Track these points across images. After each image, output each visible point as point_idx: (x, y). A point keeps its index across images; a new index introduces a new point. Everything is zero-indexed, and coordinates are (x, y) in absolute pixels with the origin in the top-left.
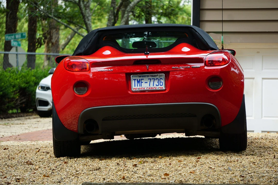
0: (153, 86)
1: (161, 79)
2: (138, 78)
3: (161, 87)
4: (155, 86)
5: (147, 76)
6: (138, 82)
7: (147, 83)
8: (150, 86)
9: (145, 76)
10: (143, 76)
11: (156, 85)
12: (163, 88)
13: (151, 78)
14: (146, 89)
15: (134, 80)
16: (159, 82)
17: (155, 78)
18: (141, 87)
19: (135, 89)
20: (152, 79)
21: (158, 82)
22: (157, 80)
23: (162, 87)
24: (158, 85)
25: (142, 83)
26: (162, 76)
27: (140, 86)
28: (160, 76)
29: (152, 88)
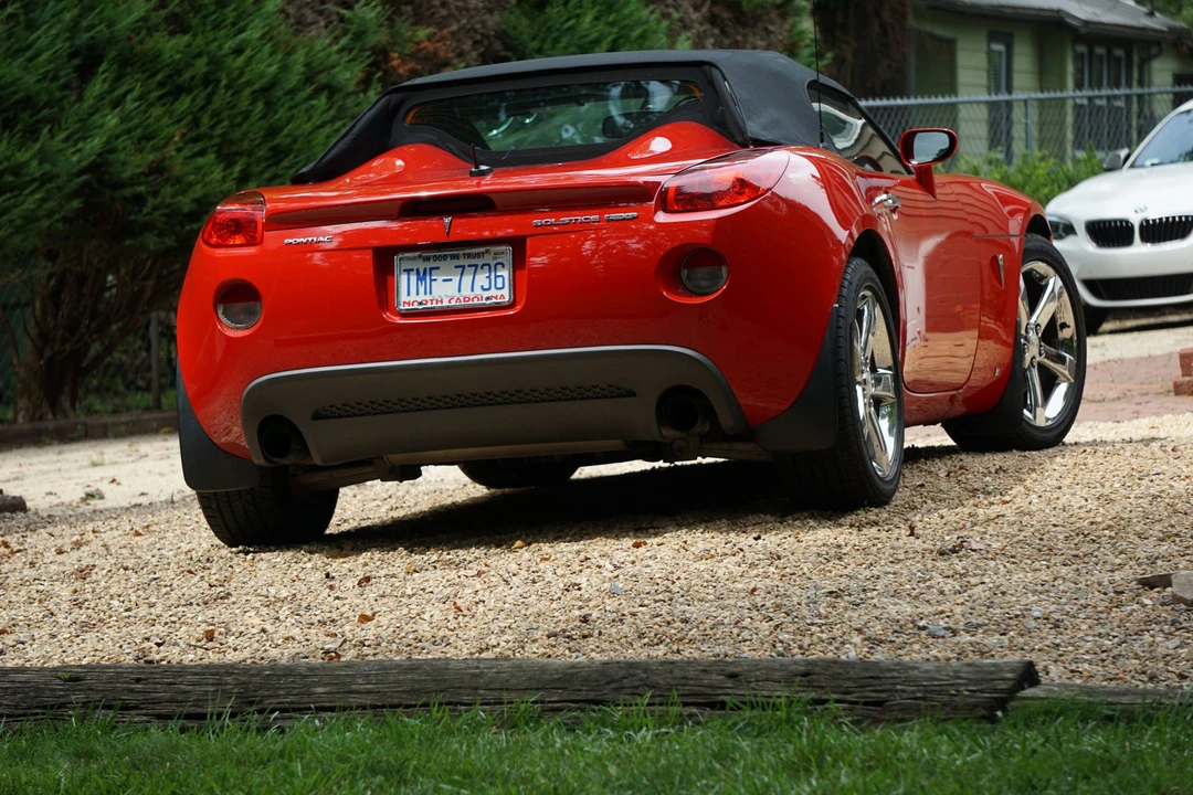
0: (472, 290)
1: (499, 267)
2: (422, 266)
3: (499, 293)
4: (478, 291)
5: (454, 256)
6: (421, 278)
7: (451, 280)
8: (459, 291)
9: (444, 258)
10: (436, 258)
11: (482, 286)
12: (504, 298)
13: (464, 262)
14: (446, 303)
15: (404, 271)
16: (493, 277)
17: (480, 262)
18: (428, 297)
19: (409, 304)
20: (469, 266)
21: (489, 277)
22: (486, 268)
23: (502, 295)
24: (489, 289)
25: (433, 283)
26: (502, 253)
27: (425, 293)
28: (495, 254)
29: (466, 298)
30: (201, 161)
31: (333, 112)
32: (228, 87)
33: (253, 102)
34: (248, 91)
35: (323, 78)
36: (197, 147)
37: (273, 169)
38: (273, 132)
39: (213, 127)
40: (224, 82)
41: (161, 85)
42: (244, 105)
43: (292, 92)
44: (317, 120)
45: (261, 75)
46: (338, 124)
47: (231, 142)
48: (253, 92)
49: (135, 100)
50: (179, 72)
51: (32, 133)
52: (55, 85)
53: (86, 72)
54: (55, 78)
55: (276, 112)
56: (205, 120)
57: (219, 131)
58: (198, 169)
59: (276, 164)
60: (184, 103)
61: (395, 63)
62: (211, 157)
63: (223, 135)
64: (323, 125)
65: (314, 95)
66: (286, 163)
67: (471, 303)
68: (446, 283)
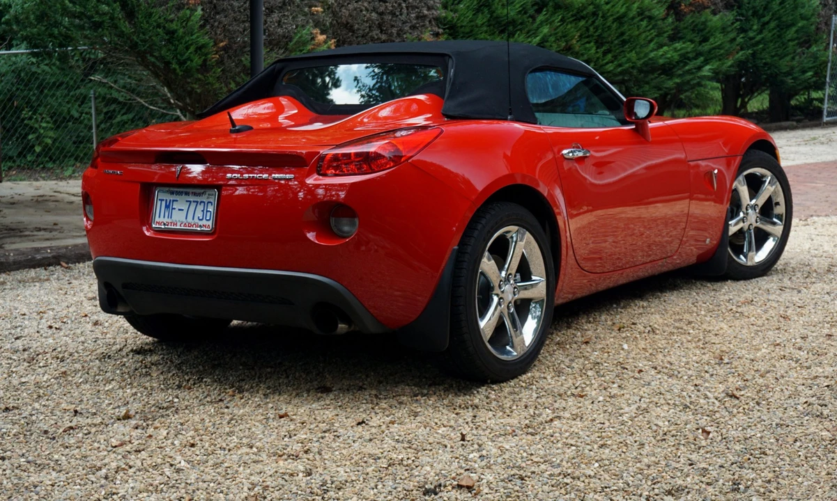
1: (210, 204)
2: (169, 197)
3: (207, 223)
4: (196, 220)
5: (187, 194)
6: (167, 207)
7: (182, 210)
8: (186, 218)
9: (181, 194)
10: (177, 193)
11: (199, 217)
12: (209, 228)
13: (192, 198)
14: (178, 227)
15: (159, 200)
16: (205, 211)
17: (199, 199)
18: (169, 220)
19: (159, 224)
20: (194, 202)
21: (203, 211)
22: (202, 204)
23: (209, 225)
24: (202, 220)
25: (173, 210)
26: (213, 195)
27: (168, 217)
28: (209, 195)
29: (190, 225)
30: (587, 45)
31: (651, 26)
32: (602, 17)
33: (613, 23)
34: (611, 18)
35: (647, 13)
36: (586, 40)
37: (621, 49)
38: (622, 34)
39: (595, 32)
40: (600, 15)
41: (572, 16)
42: (608, 24)
43: (633, 18)
44: (641, 30)
45: (618, 12)
46: (652, 31)
47: (604, 38)
48: (614, 19)
49: (559, 22)
50: (582, 11)
51: (512, 35)
52: (525, 16)
53: (539, 11)
54: (525, 13)
55: (623, 26)
56: (591, 29)
57: (597, 34)
58: (586, 49)
59: (623, 47)
60: (582, 23)
61: (683, 7)
62: (592, 44)
63: (598, 36)
64: (644, 32)
65: (642, 20)
66: (627, 46)
67: (192, 228)
68: (181, 212)
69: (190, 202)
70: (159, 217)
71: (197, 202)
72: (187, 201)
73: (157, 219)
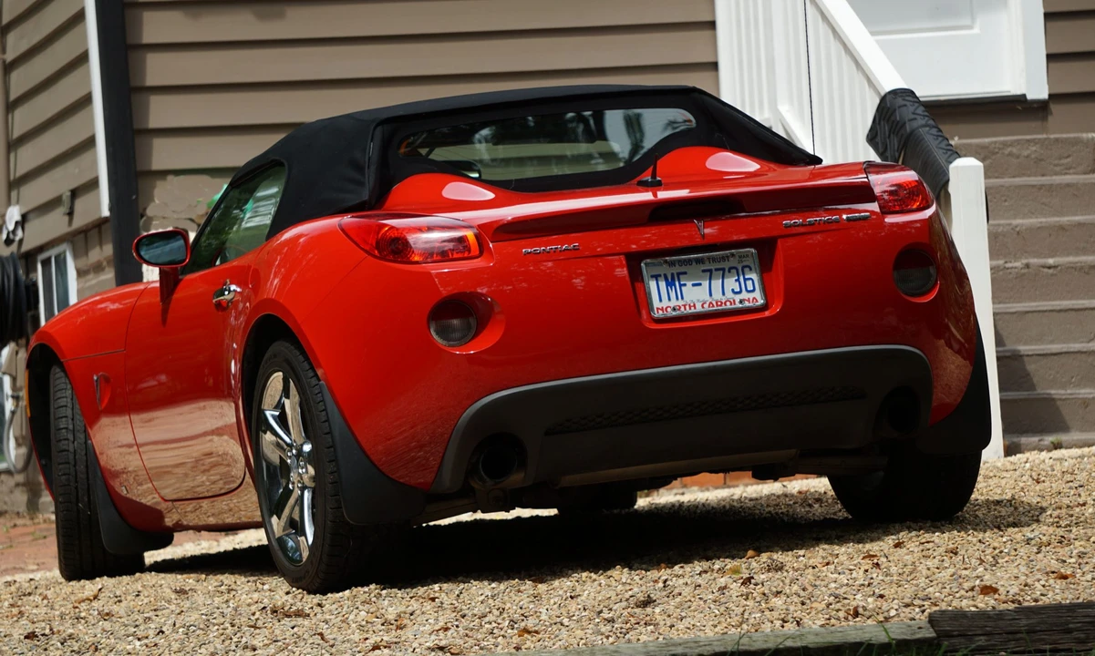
0: (724, 294)
1: (747, 270)
2: (669, 271)
3: (751, 296)
4: (729, 295)
5: (699, 261)
6: (670, 284)
7: (700, 284)
8: (711, 295)
9: (689, 262)
10: (682, 263)
11: (733, 290)
12: (757, 301)
13: (712, 266)
14: (699, 308)
15: (652, 276)
16: (742, 280)
17: (726, 265)
18: (680, 303)
19: (662, 309)
20: (717, 270)
21: (738, 280)
22: (734, 271)
23: (754, 298)
24: (740, 292)
25: (683, 288)
26: (747, 256)
27: (677, 298)
28: (740, 257)
29: (719, 303)
67: (724, 307)
68: (696, 288)
69: (710, 271)
70: (661, 300)
71: (723, 270)
72: (704, 271)
73: (656, 303)
